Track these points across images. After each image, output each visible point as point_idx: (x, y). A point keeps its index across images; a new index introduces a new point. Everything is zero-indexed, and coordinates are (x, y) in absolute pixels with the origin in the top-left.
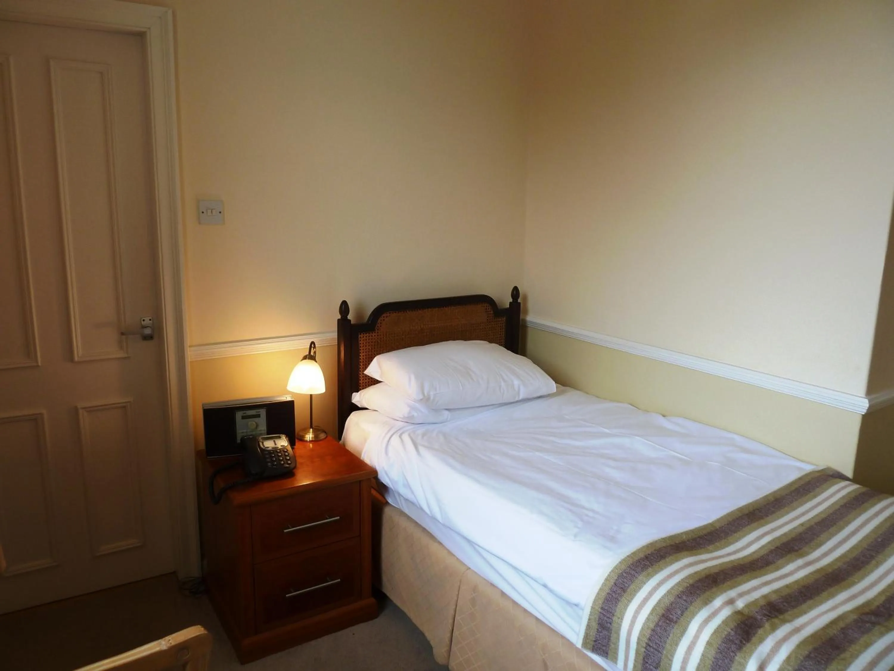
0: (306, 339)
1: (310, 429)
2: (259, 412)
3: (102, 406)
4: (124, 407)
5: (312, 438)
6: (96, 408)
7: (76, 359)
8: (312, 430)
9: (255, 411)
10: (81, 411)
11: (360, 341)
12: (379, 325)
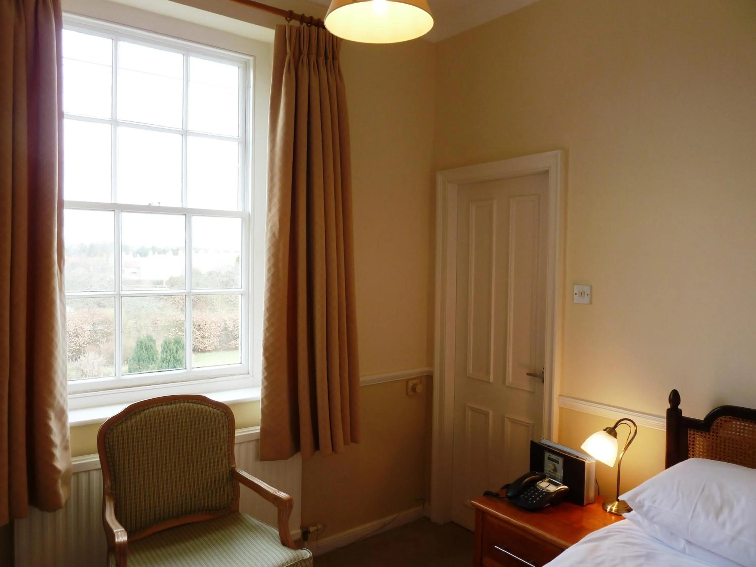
0: (658, 420)
1: (616, 501)
2: (558, 459)
3: (520, 421)
4: (528, 426)
5: (615, 511)
6: (520, 422)
7: (507, 384)
8: (618, 503)
9: (557, 457)
10: (506, 419)
11: (690, 437)
12: (715, 427)
